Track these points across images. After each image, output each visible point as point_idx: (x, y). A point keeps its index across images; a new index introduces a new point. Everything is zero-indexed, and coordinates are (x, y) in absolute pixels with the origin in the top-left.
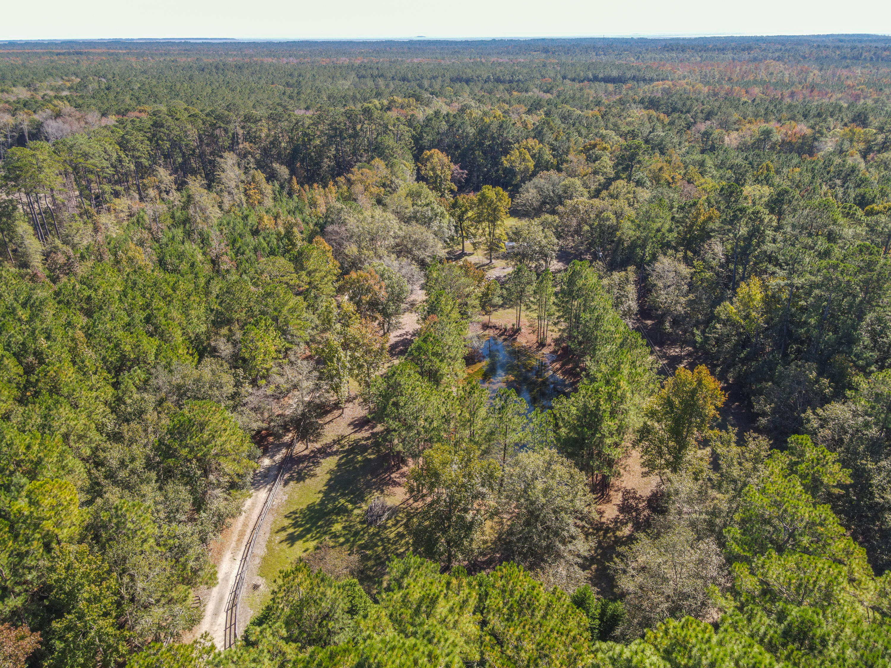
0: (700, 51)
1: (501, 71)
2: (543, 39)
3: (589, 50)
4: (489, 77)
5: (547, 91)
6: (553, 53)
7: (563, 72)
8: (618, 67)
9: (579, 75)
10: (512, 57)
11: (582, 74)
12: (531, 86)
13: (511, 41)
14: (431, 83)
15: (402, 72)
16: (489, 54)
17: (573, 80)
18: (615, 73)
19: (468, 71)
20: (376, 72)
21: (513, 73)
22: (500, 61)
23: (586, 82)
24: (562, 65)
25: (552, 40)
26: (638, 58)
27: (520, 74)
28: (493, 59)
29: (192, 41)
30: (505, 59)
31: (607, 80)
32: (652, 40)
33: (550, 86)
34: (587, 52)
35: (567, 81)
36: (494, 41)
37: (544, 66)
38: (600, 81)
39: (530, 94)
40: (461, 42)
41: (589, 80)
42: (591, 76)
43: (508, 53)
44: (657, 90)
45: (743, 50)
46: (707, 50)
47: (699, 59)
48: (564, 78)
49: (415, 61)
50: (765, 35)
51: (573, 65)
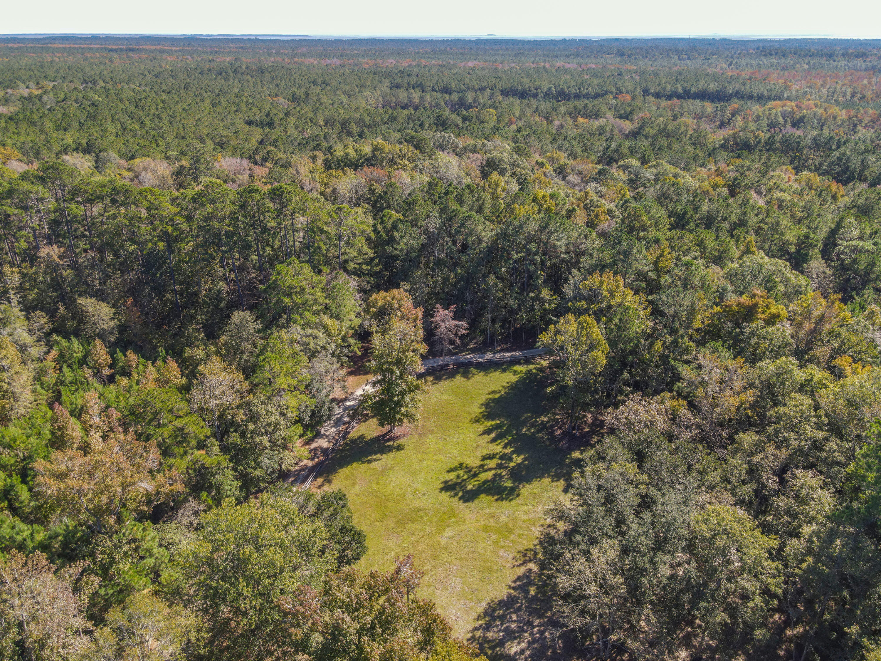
0: (805, 56)
1: (566, 82)
2: (617, 40)
3: (670, 53)
4: (550, 89)
5: (626, 117)
6: (629, 56)
7: (644, 85)
8: (715, 78)
9: (664, 89)
10: (581, 61)
11: (669, 87)
12: (604, 109)
13: (583, 42)
14: (476, 96)
15: (445, 80)
16: (556, 56)
17: (658, 95)
18: (712, 87)
19: (525, 80)
20: (413, 80)
21: (581, 84)
22: (567, 66)
23: (676, 100)
24: (642, 73)
25: (627, 40)
26: (731, 64)
27: (589, 85)
28: (559, 63)
29: (245, 38)
30: (572, 65)
31: (703, 96)
32: (738, 41)
33: (629, 109)
34: (668, 55)
35: (651, 99)
36: (564, 41)
37: (620, 74)
38: (694, 99)
39: (602, 121)
40: (529, 42)
41: (679, 97)
42: (680, 90)
43: (578, 55)
44: (776, 114)
45: (857, 57)
46: (812, 55)
47: (806, 67)
48: (646, 92)
49: (470, 64)
50: (862, 38)
51: (655, 74)
